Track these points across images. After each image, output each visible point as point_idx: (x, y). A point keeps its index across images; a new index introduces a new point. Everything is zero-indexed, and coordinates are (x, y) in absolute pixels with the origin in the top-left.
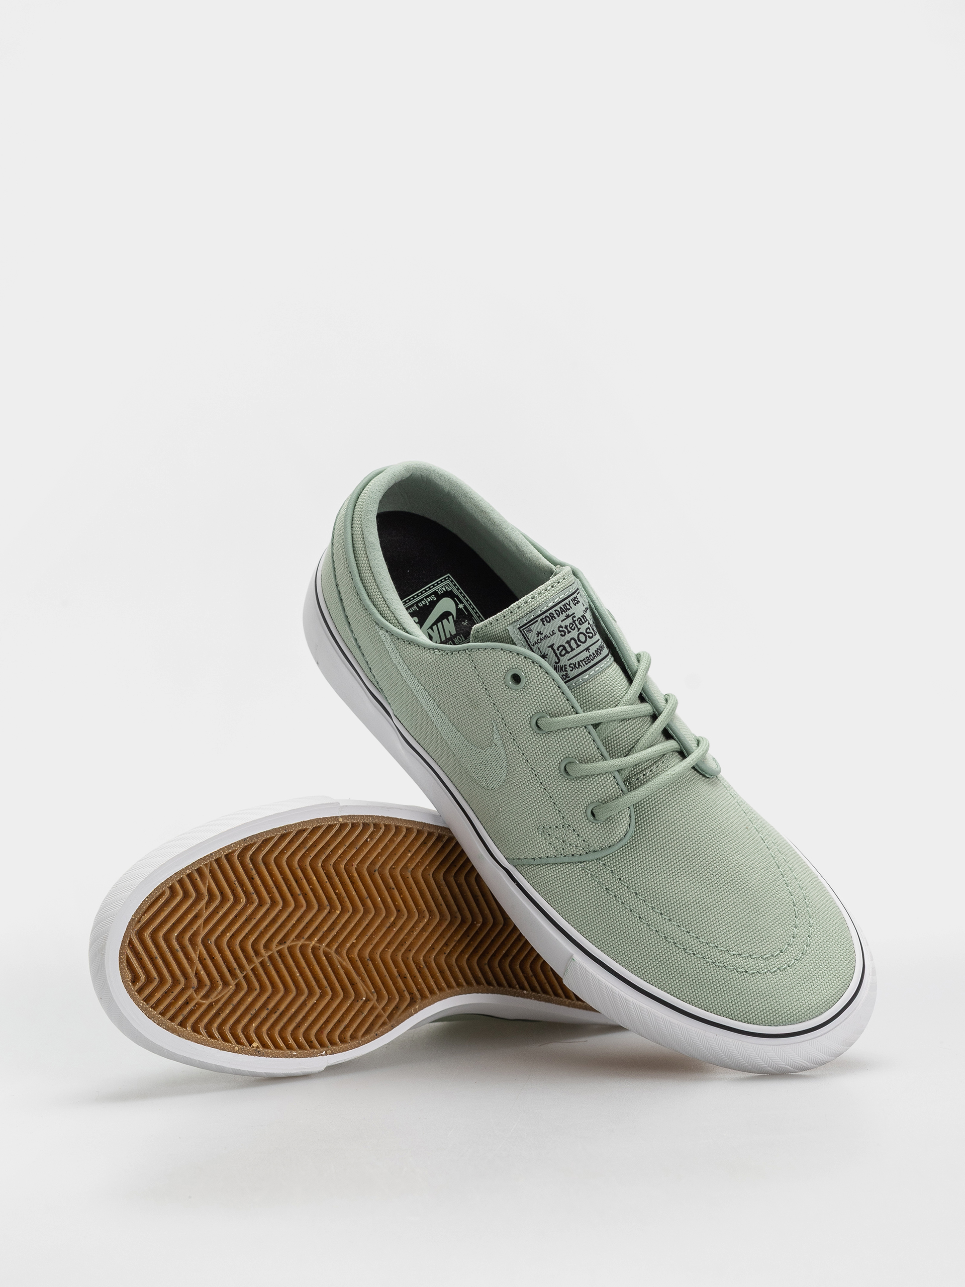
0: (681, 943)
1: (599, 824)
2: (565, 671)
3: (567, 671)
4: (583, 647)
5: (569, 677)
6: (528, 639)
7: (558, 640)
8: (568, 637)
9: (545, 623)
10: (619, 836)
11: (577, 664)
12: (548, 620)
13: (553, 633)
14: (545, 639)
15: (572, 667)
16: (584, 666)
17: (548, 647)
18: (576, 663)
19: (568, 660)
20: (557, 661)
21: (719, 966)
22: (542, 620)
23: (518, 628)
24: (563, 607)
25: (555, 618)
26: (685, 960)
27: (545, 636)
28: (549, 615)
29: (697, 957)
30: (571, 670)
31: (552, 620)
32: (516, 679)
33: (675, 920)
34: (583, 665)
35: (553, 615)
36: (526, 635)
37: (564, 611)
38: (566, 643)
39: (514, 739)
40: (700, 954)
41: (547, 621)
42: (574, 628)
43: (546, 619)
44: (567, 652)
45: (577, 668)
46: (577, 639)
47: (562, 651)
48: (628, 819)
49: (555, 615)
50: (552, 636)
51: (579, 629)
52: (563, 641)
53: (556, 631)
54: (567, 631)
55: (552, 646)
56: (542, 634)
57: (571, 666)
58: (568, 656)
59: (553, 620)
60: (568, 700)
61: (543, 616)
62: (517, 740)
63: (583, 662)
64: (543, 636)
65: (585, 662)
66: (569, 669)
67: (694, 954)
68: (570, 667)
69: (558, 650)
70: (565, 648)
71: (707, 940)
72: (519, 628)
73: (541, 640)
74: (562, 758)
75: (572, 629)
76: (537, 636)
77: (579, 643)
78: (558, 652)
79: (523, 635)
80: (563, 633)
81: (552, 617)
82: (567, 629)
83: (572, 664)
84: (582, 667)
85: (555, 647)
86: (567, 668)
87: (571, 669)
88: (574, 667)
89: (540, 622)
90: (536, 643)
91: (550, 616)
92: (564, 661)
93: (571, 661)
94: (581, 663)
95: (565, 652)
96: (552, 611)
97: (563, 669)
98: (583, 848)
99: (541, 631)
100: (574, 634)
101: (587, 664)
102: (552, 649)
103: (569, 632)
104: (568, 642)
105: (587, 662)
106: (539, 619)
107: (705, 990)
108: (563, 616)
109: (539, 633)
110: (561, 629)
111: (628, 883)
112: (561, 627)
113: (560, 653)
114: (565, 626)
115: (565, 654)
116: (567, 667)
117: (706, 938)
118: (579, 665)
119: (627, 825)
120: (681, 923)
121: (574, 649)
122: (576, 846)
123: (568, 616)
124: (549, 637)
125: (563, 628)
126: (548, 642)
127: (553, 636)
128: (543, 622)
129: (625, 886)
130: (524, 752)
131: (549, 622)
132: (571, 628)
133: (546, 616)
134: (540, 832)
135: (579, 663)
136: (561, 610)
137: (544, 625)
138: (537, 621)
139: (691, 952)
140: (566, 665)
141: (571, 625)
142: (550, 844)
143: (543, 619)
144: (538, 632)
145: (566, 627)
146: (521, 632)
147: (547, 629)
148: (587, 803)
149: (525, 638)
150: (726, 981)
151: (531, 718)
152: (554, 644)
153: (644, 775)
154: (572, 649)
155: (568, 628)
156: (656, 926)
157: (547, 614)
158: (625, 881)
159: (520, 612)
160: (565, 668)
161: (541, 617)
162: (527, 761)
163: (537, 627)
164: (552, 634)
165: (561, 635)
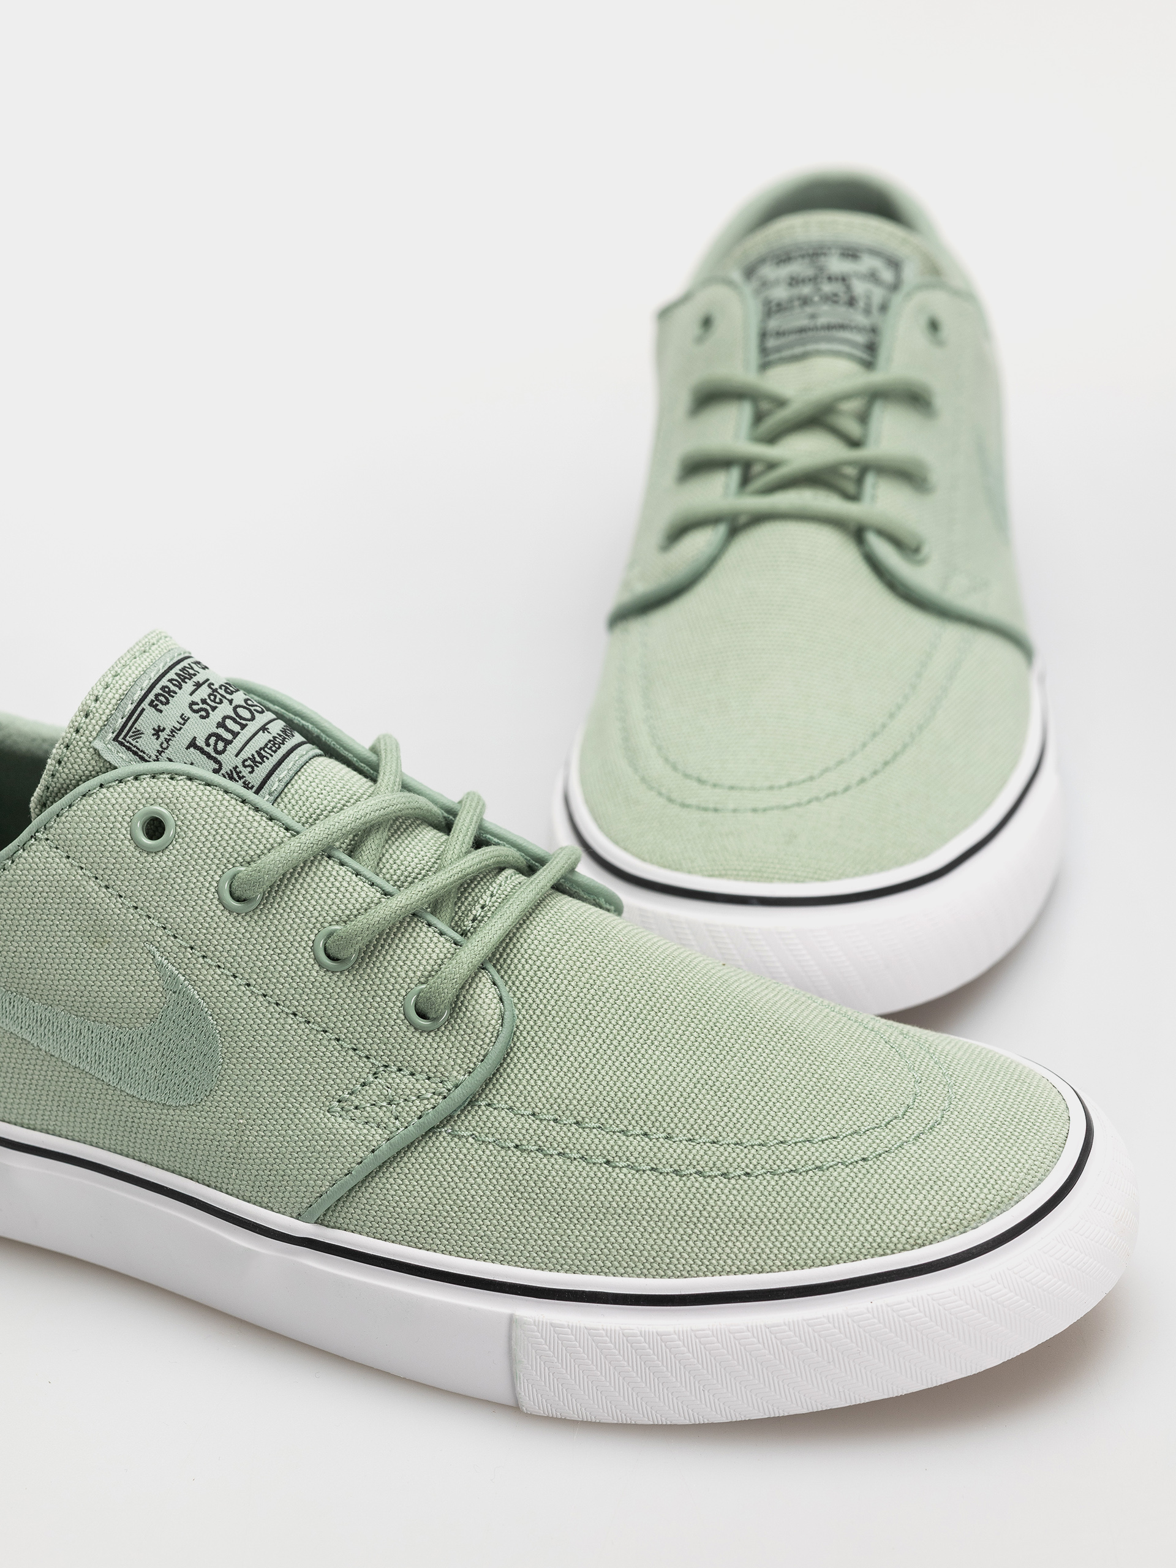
0: (712, 1165)
1: (443, 1029)
2: (240, 778)
3: (243, 777)
4: (252, 727)
5: (253, 786)
6: (142, 751)
7: (200, 728)
8: (216, 716)
9: (160, 707)
10: (491, 1029)
11: (256, 756)
12: (163, 699)
13: (183, 719)
14: (174, 736)
15: (249, 766)
16: (272, 756)
17: (187, 748)
18: (253, 755)
19: (237, 756)
20: (217, 766)
21: (807, 1172)
22: (151, 704)
23: (114, 740)
24: (182, 673)
25: (176, 693)
26: (735, 1192)
27: (172, 731)
28: (161, 692)
29: (756, 1177)
30: (251, 772)
31: (170, 698)
32: (155, 828)
33: (677, 1131)
34: (268, 756)
35: (169, 689)
36: (135, 746)
37: (186, 678)
38: (217, 728)
39: (204, 957)
40: (759, 1167)
41: (161, 702)
42: (220, 700)
43: (158, 700)
44: (228, 743)
45: (261, 763)
46: (234, 716)
47: (216, 744)
48: (492, 990)
49: (173, 688)
50: (184, 724)
51: (231, 702)
52: (210, 725)
53: (188, 713)
54: (208, 708)
55: (193, 744)
56: (164, 729)
57: (246, 763)
58: (232, 749)
59: (173, 697)
60: (271, 819)
61: (151, 696)
62: (210, 954)
63: (266, 749)
64: (167, 731)
65: (270, 749)
66: (245, 772)
67: (747, 1174)
68: (245, 766)
69: (208, 745)
70: (219, 737)
71: (759, 1138)
72: (116, 739)
73: (167, 740)
74: (312, 937)
75: (218, 703)
76: (157, 739)
77: (244, 722)
78: (210, 750)
79: (128, 749)
80: (203, 713)
81: (168, 693)
82: (208, 704)
83: (246, 760)
84: (268, 759)
85: (200, 742)
86: (240, 772)
87: (249, 769)
88: (253, 763)
89: (150, 712)
90: (160, 753)
91: (164, 691)
92: (229, 760)
93: (245, 755)
94: (262, 752)
95: (223, 744)
96: (164, 682)
97: (235, 776)
98: (434, 1093)
99: (159, 727)
100: (225, 709)
101: (275, 752)
102: (194, 748)
103: (214, 709)
104: (221, 725)
105: (274, 749)
106: (145, 704)
107: (803, 1227)
108: (189, 686)
109: (158, 732)
110: (195, 707)
111: (552, 1111)
112: (193, 703)
113: (215, 750)
114: (202, 700)
115: (225, 747)
116: (241, 768)
117: (756, 1136)
118: (262, 757)
119: (495, 1001)
120: (692, 1131)
121: (239, 733)
122: (418, 1097)
123: (198, 685)
124: (179, 730)
125: (198, 704)
126: (183, 738)
127: (187, 724)
128: (155, 707)
129: (549, 1121)
130: (234, 970)
131: (168, 702)
132: (214, 701)
133: (157, 696)
134: (337, 1114)
135: (258, 753)
136: (180, 678)
137: (161, 711)
138: (143, 710)
139: (739, 1172)
140: (237, 767)
141: (212, 697)
142: (367, 1123)
143: (152, 701)
144: (154, 729)
145: (204, 701)
146: (121, 744)
147: (170, 715)
148: (401, 998)
149: (135, 753)
150: (835, 1190)
151: (217, 891)
152: (195, 737)
153: (483, 907)
154: (235, 735)
155: (208, 701)
156: (647, 1160)
157: (157, 690)
158: (545, 1111)
159: (104, 706)
160: (238, 773)
161: (148, 700)
162: (249, 985)
163: (149, 719)
164: (182, 722)
165: (202, 717)
